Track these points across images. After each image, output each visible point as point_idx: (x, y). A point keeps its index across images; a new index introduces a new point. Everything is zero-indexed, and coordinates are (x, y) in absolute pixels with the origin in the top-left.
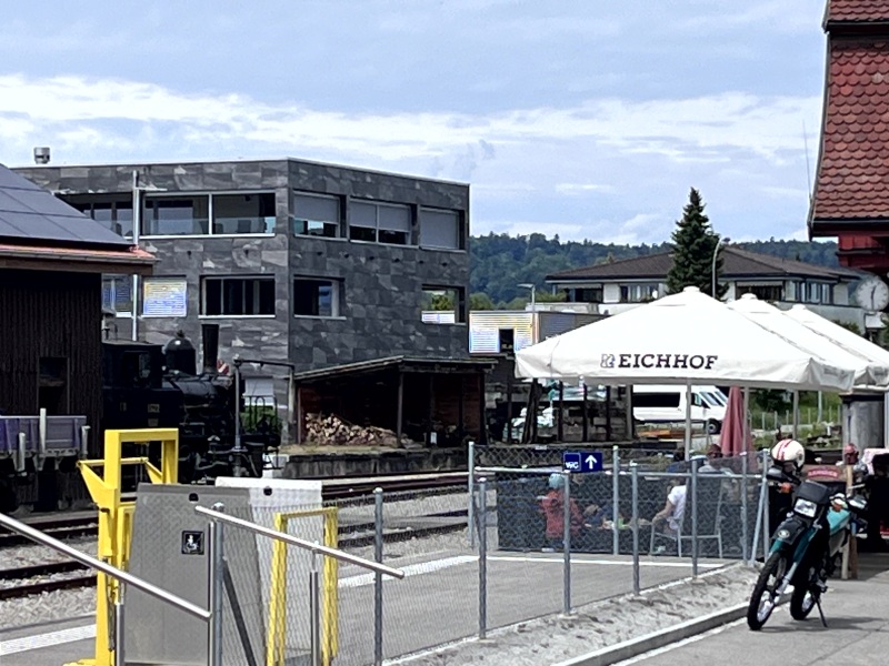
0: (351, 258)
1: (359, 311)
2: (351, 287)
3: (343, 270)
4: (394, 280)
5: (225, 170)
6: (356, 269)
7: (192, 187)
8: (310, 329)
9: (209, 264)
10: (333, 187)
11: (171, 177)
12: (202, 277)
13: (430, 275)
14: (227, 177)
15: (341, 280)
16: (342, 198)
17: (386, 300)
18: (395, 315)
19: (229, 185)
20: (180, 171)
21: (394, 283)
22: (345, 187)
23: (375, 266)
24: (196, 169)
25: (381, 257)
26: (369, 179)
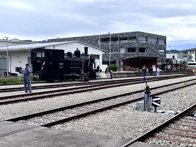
0: (148, 45)
1: (149, 52)
2: (148, 49)
3: (146, 47)
4: (155, 48)
5: (130, 33)
6: (149, 47)
7: (126, 36)
8: (141, 54)
9: (128, 46)
10: (145, 35)
11: (123, 35)
12: (127, 48)
13: (160, 48)
14: (130, 34)
15: (146, 48)
16: (147, 37)
17: (153, 51)
18: (155, 53)
19: (130, 35)
20: (124, 34)
21: (154, 48)
22: (147, 35)
23: (152, 46)
24: (126, 33)
25: (153, 45)
26: (151, 35)
